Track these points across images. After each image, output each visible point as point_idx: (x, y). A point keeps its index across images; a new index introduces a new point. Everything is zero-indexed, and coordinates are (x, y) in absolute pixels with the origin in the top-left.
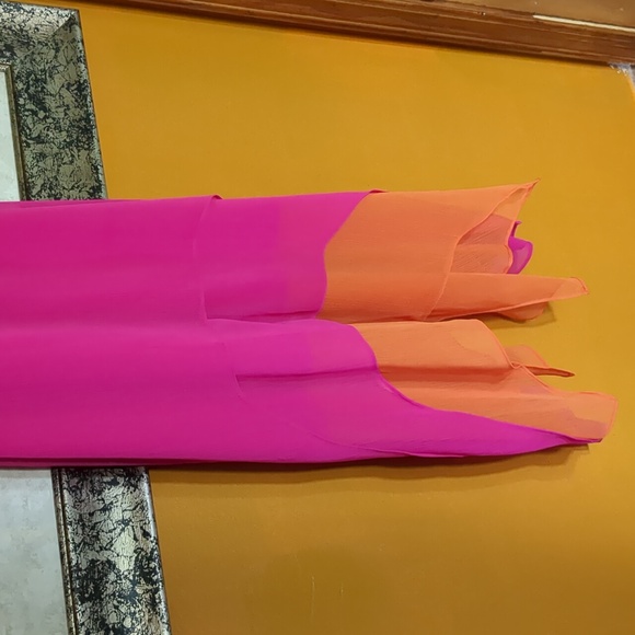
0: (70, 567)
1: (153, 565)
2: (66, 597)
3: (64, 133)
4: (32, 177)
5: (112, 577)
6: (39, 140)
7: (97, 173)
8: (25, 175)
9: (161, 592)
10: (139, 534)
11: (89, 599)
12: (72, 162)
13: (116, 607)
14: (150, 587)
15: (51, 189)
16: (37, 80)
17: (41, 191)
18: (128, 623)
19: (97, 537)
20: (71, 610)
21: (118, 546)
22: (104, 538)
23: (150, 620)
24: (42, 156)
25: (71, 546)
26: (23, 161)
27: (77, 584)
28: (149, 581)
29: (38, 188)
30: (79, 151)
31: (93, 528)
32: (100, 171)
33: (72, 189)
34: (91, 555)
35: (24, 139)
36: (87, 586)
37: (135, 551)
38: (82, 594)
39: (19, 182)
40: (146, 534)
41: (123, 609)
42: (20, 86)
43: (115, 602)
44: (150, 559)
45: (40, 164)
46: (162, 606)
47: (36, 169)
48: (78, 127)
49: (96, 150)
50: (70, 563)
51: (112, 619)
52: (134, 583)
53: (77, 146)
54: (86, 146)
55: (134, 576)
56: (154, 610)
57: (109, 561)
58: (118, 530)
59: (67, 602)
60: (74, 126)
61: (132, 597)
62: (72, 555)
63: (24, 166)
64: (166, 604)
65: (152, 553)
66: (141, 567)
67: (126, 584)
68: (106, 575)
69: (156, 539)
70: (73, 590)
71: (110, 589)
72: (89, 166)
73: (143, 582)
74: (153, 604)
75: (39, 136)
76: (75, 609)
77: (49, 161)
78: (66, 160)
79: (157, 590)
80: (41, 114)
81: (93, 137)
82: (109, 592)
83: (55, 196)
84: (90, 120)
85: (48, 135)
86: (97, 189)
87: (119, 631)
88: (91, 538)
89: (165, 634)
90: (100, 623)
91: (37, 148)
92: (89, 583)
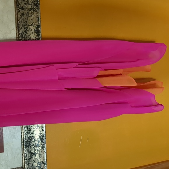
0: (23, 139)
1: (44, 138)
2: (22, 146)
3: (30, 5)
4: (20, 22)
5: (33, 140)
6: (22, 9)
7: (39, 21)
8: (18, 22)
9: (45, 145)
10: (41, 130)
11: (27, 147)
12: (32, 16)
13: (34, 148)
14: (43, 143)
15: (25, 26)
17: (22, 27)
18: (36, 152)
19: (31, 131)
20: (23, 150)
21: (35, 133)
22: (32, 130)
23: (42, 151)
24: (23, 14)
25: (24, 134)
26: (17, 16)
27: (25, 143)
28: (42, 142)
29: (21, 26)
30: (34, 12)
31: (30, 128)
32: (40, 20)
33: (31, 25)
34: (29, 135)
35: (18, 8)
36: (27, 143)
37: (40, 134)
39: (16, 24)
40: (43, 130)
41: (35, 148)
43: (34, 147)
44: (43, 136)
45: (23, 17)
47: (21, 19)
48: (34, 3)
49: (39, 13)
50: (23, 138)
51: (33, 151)
52: (39, 142)
53: (33, 10)
54: (36, 11)
55: (39, 140)
56: (43, 149)
57: (33, 136)
58: (36, 128)
59: (22, 148)
60: (33, 3)
61: (38, 145)
62: (24, 136)
63: (18, 18)
64: (46, 147)
65: (44, 135)
66: (41, 138)
67: (37, 142)
68: (32, 140)
69: (45, 132)
70: (24, 145)
71: (33, 143)
72: (36, 18)
73: (41, 142)
74: (43, 147)
75: (23, 7)
76: (24, 149)
77: (25, 15)
78: (30, 15)
79: (44, 144)
81: (38, 8)
82: (32, 144)
83: (26, 28)
84: (38, 2)
85: (25, 6)
86: (38, 26)
87: (34, 154)
88: (29, 131)
89: (45, 155)
90: (30, 152)
91: (22, 11)
92: (28, 143)
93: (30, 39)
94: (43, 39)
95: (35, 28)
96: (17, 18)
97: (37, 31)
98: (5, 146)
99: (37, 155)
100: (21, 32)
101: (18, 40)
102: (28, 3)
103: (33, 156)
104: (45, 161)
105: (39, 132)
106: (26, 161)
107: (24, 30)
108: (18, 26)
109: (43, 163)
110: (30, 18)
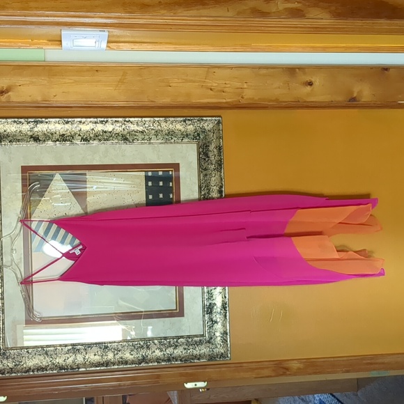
0: (204, 305)
1: (226, 306)
2: (203, 312)
4: (202, 183)
5: (215, 307)
6: (205, 169)
7: (222, 181)
8: (200, 183)
11: (208, 314)
13: (216, 316)
15: (208, 187)
16: (206, 146)
17: (204, 188)
18: (218, 320)
20: (204, 316)
21: (217, 299)
22: (214, 297)
23: (224, 320)
24: (206, 175)
25: (205, 299)
28: (225, 310)
30: (217, 172)
33: (214, 186)
34: (210, 302)
35: (201, 170)
37: (222, 301)
38: (207, 311)
40: (225, 297)
42: (201, 150)
43: (216, 314)
44: (226, 304)
45: (205, 178)
46: (228, 317)
47: (204, 180)
48: (218, 163)
49: (223, 173)
50: (204, 303)
51: (214, 319)
52: (221, 310)
53: (217, 170)
54: (220, 171)
55: (221, 308)
56: (226, 318)
57: (215, 303)
58: (218, 295)
59: (203, 314)
60: (216, 163)
61: (220, 313)
62: (205, 301)
65: (226, 302)
66: (223, 306)
67: (219, 310)
69: (228, 299)
70: (205, 311)
71: (215, 311)
72: (220, 178)
73: (223, 309)
74: (225, 316)
77: (208, 176)
78: (214, 175)
79: (227, 313)
80: (207, 159)
81: (222, 168)
83: (209, 189)
84: (222, 161)
85: (208, 167)
86: (221, 187)
87: (216, 322)
88: (211, 296)
89: (228, 325)
90: (211, 320)
91: (204, 172)
92: (209, 309)
93: (213, 199)
94: (227, 196)
95: (218, 188)
96: (199, 180)
97: (220, 192)
98: (186, 311)
99: (219, 324)
100: (203, 193)
101: (199, 199)
102: (212, 164)
103: (215, 325)
104: (228, 331)
105: (221, 299)
106: (207, 328)
107: (206, 191)
108: (200, 187)
109: (225, 333)
110: (213, 179)
